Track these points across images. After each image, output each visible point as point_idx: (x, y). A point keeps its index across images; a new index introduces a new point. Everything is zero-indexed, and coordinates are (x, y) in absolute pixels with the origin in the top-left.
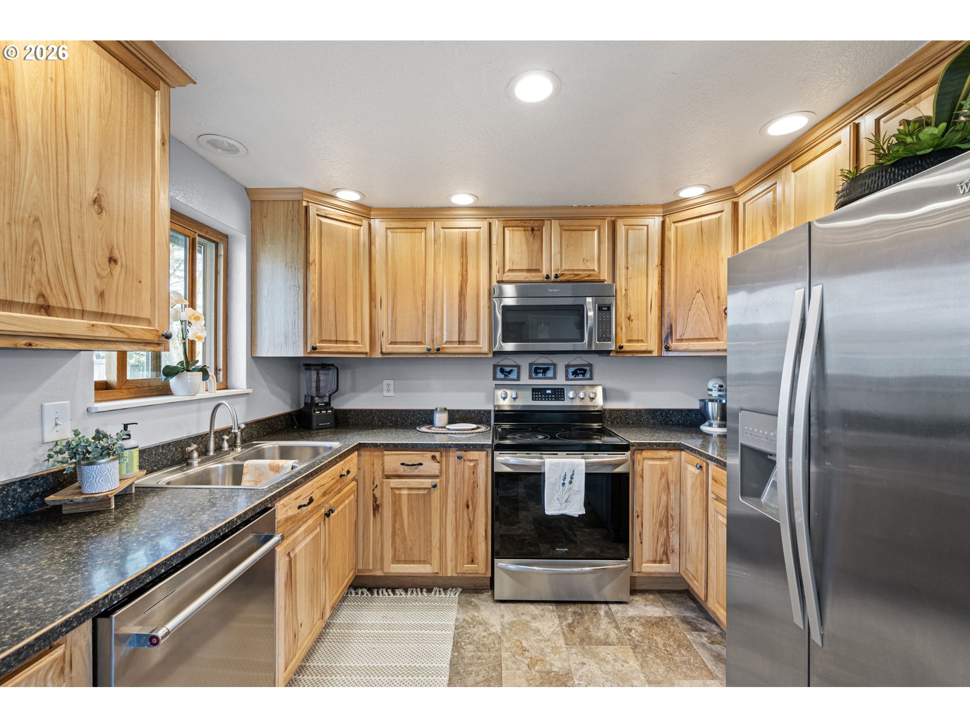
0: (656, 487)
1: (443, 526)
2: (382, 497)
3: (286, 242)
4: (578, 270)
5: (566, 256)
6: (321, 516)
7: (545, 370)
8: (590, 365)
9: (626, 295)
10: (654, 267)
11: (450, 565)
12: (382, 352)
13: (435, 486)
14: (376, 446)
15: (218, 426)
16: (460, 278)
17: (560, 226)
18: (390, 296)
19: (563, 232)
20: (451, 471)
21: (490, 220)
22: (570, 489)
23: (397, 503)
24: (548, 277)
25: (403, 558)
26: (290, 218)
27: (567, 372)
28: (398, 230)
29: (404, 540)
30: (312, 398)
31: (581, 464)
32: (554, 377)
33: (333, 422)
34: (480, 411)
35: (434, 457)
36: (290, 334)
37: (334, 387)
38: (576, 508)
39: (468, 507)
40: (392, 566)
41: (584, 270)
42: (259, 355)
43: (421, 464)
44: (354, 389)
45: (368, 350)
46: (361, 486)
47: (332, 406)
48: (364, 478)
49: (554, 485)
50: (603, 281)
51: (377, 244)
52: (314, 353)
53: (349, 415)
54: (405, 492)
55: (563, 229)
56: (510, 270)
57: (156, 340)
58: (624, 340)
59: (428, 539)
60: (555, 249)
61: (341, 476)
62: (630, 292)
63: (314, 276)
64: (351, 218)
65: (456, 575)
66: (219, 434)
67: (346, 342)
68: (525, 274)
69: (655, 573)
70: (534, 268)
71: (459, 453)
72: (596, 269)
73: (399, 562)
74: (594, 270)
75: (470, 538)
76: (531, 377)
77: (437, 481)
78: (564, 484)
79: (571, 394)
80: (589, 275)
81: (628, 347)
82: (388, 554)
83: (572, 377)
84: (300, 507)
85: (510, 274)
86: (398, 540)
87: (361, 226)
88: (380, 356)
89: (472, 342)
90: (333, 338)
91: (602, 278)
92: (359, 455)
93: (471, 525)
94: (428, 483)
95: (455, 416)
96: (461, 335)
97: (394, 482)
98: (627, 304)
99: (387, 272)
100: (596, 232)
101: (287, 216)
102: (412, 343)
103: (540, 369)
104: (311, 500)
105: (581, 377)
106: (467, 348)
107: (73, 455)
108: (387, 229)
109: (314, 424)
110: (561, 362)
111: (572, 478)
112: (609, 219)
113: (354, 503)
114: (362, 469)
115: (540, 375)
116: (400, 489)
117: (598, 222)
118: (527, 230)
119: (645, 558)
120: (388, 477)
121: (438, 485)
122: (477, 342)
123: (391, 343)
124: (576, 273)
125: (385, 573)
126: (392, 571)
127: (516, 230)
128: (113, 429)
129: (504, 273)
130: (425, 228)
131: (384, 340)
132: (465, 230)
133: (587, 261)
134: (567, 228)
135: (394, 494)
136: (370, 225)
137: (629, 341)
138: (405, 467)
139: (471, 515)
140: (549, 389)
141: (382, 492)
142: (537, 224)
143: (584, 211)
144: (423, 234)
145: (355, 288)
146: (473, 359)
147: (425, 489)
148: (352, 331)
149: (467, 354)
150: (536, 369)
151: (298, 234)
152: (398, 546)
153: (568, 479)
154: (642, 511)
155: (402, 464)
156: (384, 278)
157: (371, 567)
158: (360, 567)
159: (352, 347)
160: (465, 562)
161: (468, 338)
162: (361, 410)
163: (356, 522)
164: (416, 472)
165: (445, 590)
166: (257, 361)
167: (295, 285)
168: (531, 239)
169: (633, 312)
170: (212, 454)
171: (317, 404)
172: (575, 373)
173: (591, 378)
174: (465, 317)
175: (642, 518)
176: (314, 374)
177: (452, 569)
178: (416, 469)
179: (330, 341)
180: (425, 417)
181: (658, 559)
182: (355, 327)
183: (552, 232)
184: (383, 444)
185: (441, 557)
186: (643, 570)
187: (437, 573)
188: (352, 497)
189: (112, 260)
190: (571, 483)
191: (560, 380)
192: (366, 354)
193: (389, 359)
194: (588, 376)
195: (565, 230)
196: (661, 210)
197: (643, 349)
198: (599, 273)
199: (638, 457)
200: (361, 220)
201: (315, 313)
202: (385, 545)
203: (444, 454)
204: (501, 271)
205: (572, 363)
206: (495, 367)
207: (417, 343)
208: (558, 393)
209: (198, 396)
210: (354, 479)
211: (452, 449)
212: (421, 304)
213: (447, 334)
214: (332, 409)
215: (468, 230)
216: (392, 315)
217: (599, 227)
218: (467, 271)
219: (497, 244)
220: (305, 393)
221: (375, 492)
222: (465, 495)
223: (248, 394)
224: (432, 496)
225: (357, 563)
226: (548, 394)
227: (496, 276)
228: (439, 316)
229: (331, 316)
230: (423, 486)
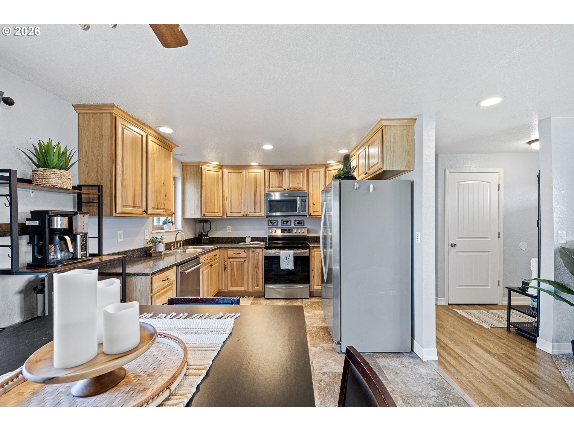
0: (319, 260)
1: (248, 275)
2: (227, 265)
3: (194, 179)
4: (295, 187)
5: (291, 182)
6: (209, 265)
7: (287, 222)
8: (304, 220)
9: (312, 196)
10: (322, 185)
11: (250, 287)
12: (227, 216)
13: (245, 261)
14: (225, 247)
15: (177, 240)
16: (254, 190)
17: (289, 172)
18: (230, 196)
19: (290, 174)
20: (250, 256)
21: (265, 169)
22: (289, 260)
23: (232, 267)
24: (285, 190)
25: (234, 285)
26: (196, 171)
27: (295, 223)
28: (233, 173)
29: (235, 279)
30: (202, 232)
31: (292, 252)
32: (290, 225)
33: (209, 241)
34: (263, 237)
35: (244, 251)
36: (196, 211)
37: (209, 229)
38: (291, 267)
39: (256, 268)
40: (231, 288)
41: (298, 187)
42: (185, 217)
43: (240, 254)
44: (216, 230)
45: (222, 216)
46: (220, 260)
47: (209, 235)
48: (221, 258)
49: (283, 259)
50: (305, 191)
51: (225, 178)
52: (204, 217)
53: (214, 239)
54: (235, 263)
55: (290, 173)
56: (271, 187)
57: (171, 214)
58: (312, 211)
59: (243, 279)
60: (287, 180)
61: (214, 256)
62: (314, 195)
63: (204, 191)
64: (216, 170)
65: (252, 291)
66: (177, 242)
67: (214, 213)
68: (277, 188)
69: (319, 289)
70: (280, 186)
71: (253, 250)
72: (302, 187)
73: (233, 287)
74: (301, 187)
75: (257, 278)
76: (282, 225)
77: (246, 259)
78: (287, 259)
79: (295, 231)
80: (300, 189)
81: (313, 214)
82: (229, 284)
83: (297, 225)
84: (205, 260)
85: (272, 188)
86: (233, 279)
87: (219, 172)
88: (226, 217)
89: (259, 212)
90: (210, 212)
91: (304, 190)
92: (219, 251)
93: (257, 274)
94: (242, 260)
95: (253, 239)
96: (255, 210)
97: (231, 260)
98: (313, 199)
99: (228, 188)
100: (302, 174)
101: (195, 170)
102: (238, 213)
103: (285, 222)
104: (207, 259)
105: (300, 225)
106: (257, 215)
107: (153, 242)
108: (228, 172)
109: (203, 242)
110: (293, 219)
111: (289, 257)
112: (307, 169)
113: (218, 266)
114: (220, 256)
115: (285, 224)
116: (233, 262)
117: (302, 170)
118: (278, 173)
119: (316, 284)
120: (229, 258)
121: (246, 260)
122: (260, 212)
123: (230, 213)
124: (295, 188)
125: (228, 290)
126: (231, 289)
127: (274, 173)
128: (159, 237)
129: (270, 188)
130: (242, 172)
131: (227, 212)
132: (256, 173)
133: (299, 184)
134: (291, 172)
135: (231, 264)
136: (222, 171)
137: (314, 212)
138: (235, 255)
139: (257, 270)
140: (288, 229)
141: (227, 263)
142: (281, 171)
143: (298, 166)
144: (241, 174)
145: (217, 194)
146: (259, 218)
147: (242, 262)
148: (216, 209)
149: (257, 216)
150: (284, 222)
151: (199, 176)
152: (233, 281)
153: (288, 257)
154: (314, 269)
155: (234, 254)
156: (227, 190)
157: (224, 289)
158: (220, 289)
159: (217, 214)
160: (255, 286)
161: (257, 211)
162: (219, 237)
163: (219, 273)
164: (239, 256)
165: (249, 297)
166: (185, 220)
167: (197, 194)
168: (279, 176)
169: (315, 202)
170: (176, 247)
171: (203, 235)
172: (298, 223)
173: (304, 225)
174: (256, 204)
175: (314, 271)
176: (202, 224)
177: (251, 289)
178: (239, 255)
179: (209, 213)
180: (243, 240)
181: (319, 284)
182: (217, 207)
183: (287, 173)
184: (227, 247)
185: (247, 285)
186: (315, 288)
187: (246, 290)
188: (217, 264)
189: (166, 196)
190: (289, 258)
191: (293, 226)
192: (221, 217)
193: (229, 219)
194: (303, 224)
195: (291, 173)
196: (324, 166)
197: (319, 214)
198: (303, 188)
199: (313, 251)
200: (219, 170)
201: (204, 203)
202: (228, 281)
203: (248, 250)
204: (269, 188)
205: (297, 220)
206: (268, 221)
207: (239, 213)
208: (291, 230)
209: (172, 230)
210: (218, 258)
211: (251, 248)
212: (240, 199)
213: (250, 210)
214: (209, 237)
215: (257, 173)
216: (230, 203)
217: (303, 172)
218: (256, 187)
219: (267, 178)
220: (199, 231)
221: (225, 263)
222: (255, 264)
223: (182, 230)
224: (244, 264)
225: (219, 287)
226: (287, 231)
227: (267, 189)
228: (247, 203)
229: (210, 204)
230: (241, 261)
